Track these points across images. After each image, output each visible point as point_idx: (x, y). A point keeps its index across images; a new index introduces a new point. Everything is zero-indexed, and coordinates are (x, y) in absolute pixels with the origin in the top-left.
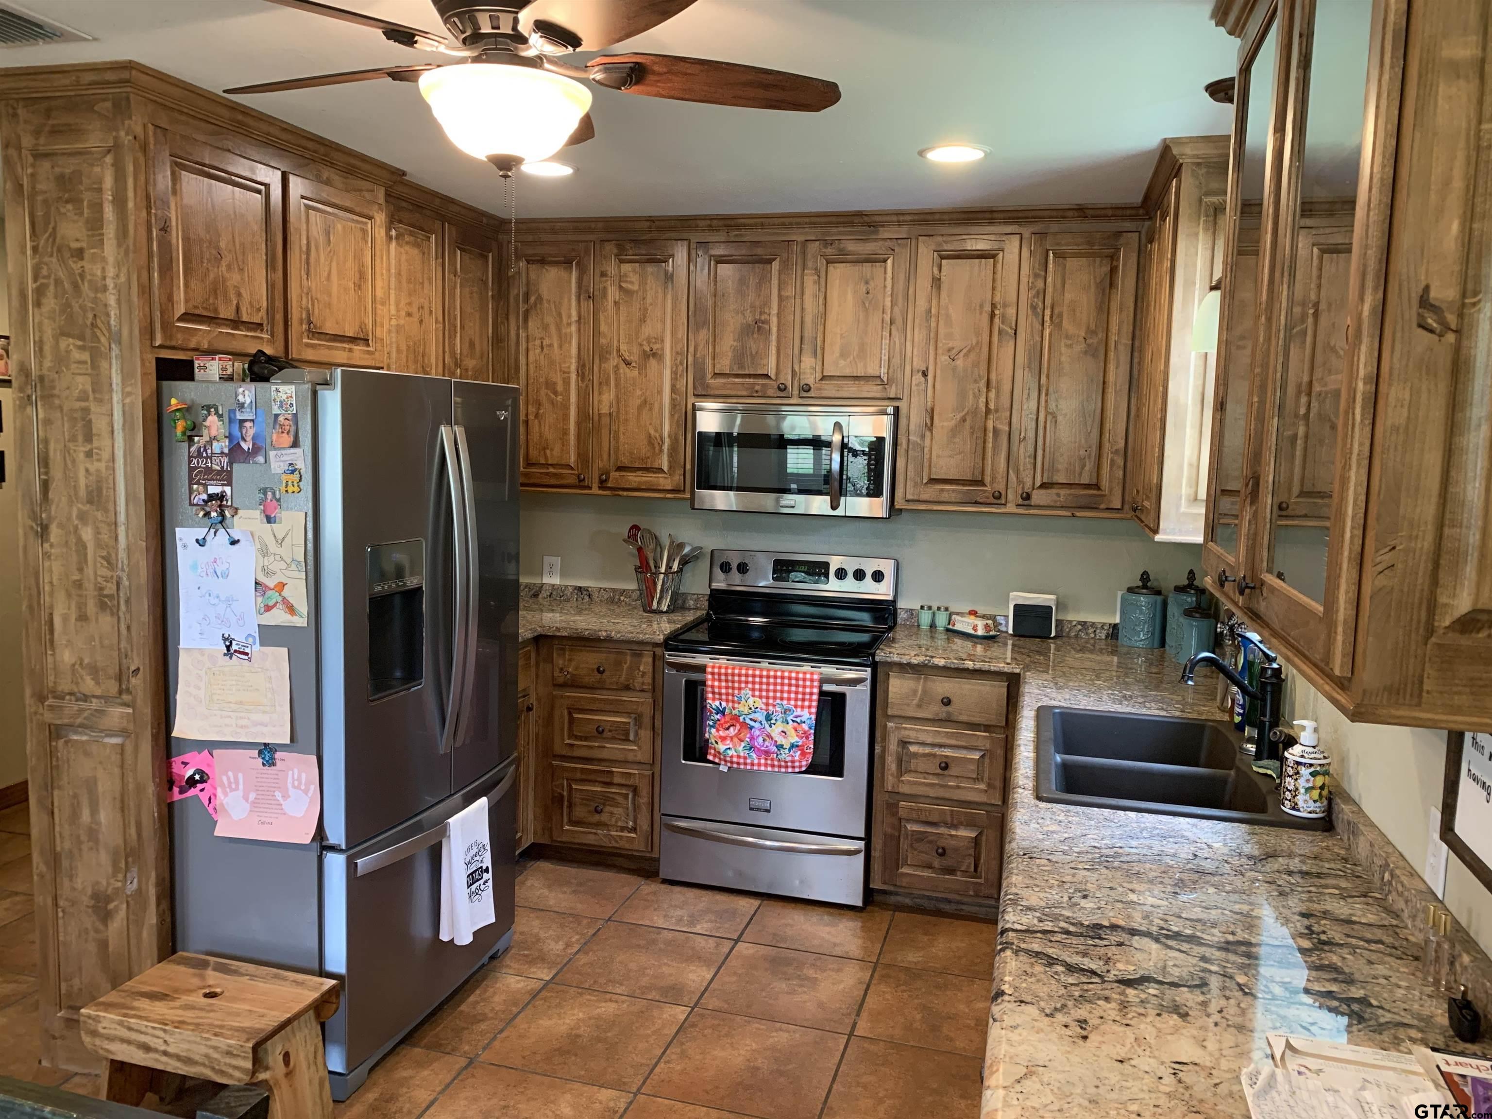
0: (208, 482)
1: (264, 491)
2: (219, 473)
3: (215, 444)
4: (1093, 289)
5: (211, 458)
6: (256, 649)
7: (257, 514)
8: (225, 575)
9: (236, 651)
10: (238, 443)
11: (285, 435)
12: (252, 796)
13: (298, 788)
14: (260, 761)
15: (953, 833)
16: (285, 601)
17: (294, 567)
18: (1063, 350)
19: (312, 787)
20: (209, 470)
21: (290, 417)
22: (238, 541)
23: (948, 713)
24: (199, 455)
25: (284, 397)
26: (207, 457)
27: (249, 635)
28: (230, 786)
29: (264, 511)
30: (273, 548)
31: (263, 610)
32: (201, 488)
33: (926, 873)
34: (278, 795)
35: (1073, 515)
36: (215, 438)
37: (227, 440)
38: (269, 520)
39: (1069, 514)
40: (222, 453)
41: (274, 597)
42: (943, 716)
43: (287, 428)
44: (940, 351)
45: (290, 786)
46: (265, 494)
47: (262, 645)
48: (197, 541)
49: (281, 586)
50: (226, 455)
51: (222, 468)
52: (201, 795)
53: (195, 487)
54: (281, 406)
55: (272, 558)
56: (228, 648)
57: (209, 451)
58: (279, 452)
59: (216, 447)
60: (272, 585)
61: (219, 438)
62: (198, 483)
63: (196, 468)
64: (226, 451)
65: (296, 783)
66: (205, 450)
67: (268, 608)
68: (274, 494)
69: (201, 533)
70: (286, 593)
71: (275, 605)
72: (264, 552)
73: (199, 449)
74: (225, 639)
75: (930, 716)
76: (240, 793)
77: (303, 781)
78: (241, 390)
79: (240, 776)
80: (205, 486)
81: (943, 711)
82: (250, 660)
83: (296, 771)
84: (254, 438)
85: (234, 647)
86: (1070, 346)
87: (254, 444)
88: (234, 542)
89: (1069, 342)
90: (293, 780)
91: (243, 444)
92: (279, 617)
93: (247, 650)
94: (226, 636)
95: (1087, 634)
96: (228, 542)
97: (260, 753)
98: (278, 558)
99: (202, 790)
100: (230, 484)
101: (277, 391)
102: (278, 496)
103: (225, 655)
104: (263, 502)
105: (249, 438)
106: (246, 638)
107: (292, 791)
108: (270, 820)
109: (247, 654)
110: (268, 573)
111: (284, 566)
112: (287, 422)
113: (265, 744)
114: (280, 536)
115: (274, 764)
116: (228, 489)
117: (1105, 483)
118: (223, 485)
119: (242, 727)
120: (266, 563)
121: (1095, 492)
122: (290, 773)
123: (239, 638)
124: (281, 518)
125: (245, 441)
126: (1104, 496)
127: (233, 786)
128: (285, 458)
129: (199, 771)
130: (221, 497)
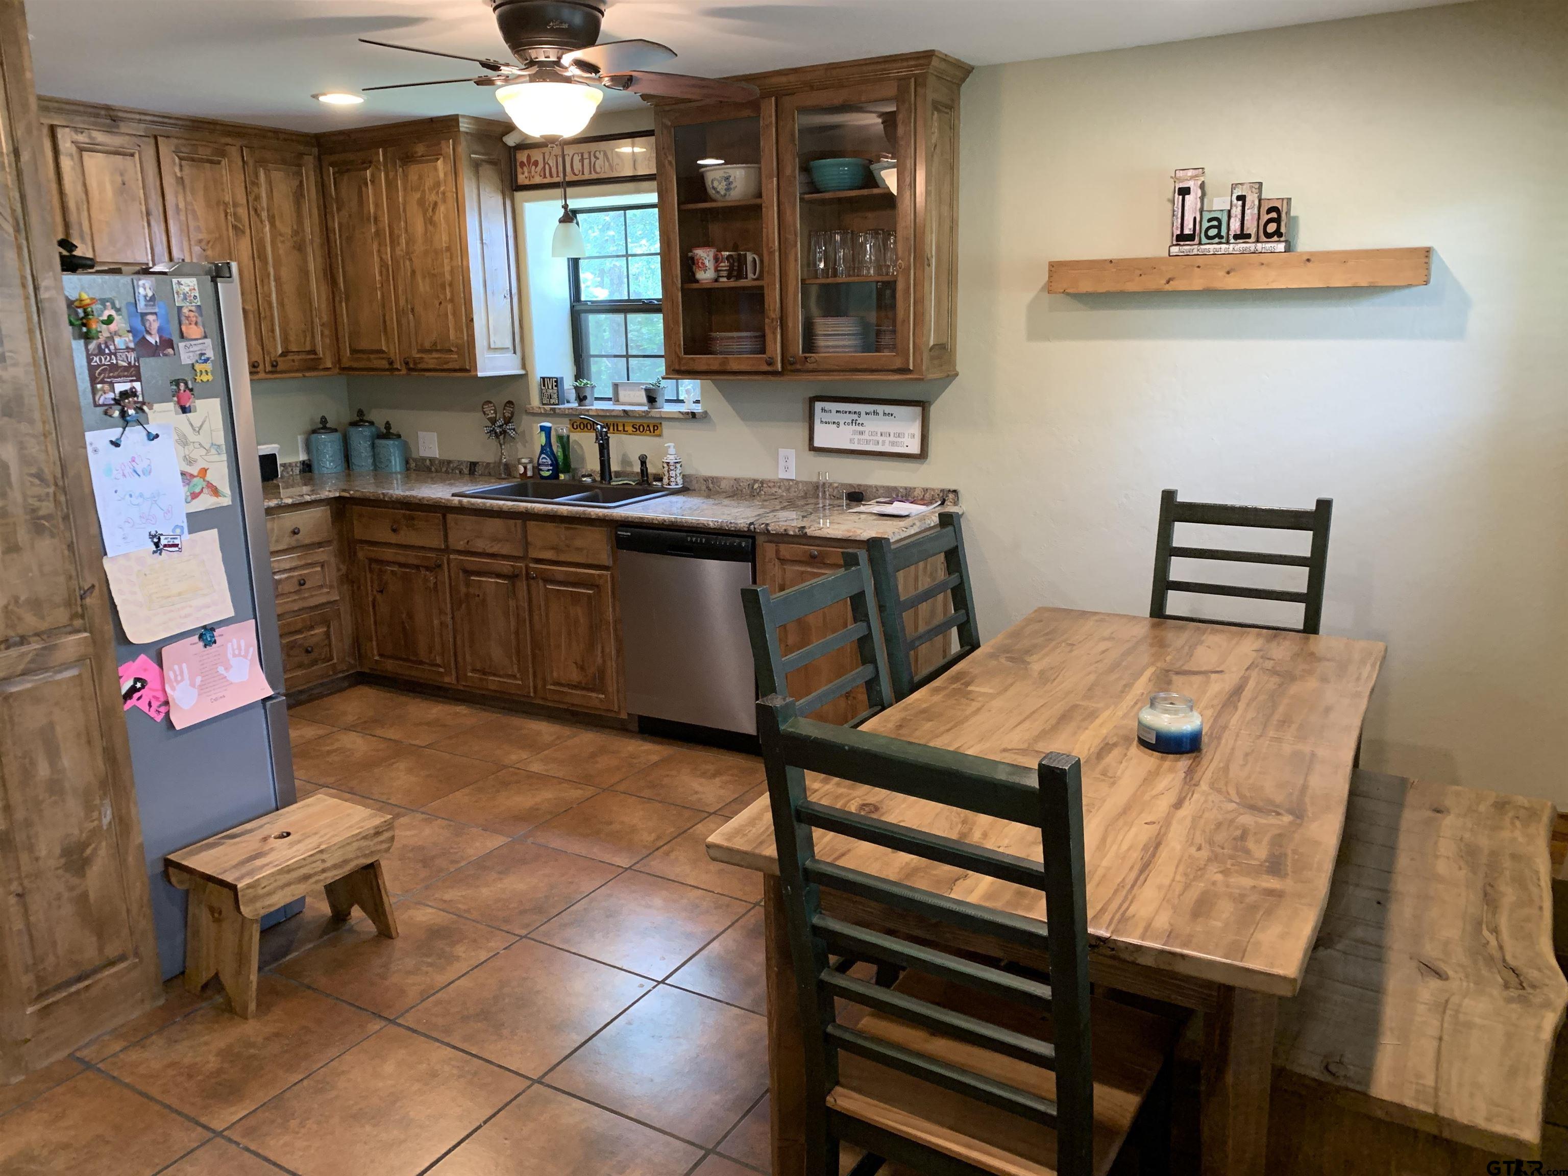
0: (115, 380)
1: (177, 382)
2: (126, 369)
3: (117, 340)
4: (291, 198)
5: (115, 354)
6: (186, 539)
7: (171, 406)
8: (148, 472)
9: (165, 546)
10: (144, 338)
11: (193, 326)
12: (198, 680)
13: (239, 655)
14: (201, 644)
15: (312, 633)
16: (210, 485)
17: (213, 451)
18: (279, 245)
19: (251, 650)
20: (114, 367)
21: (193, 308)
22: (157, 436)
23: (297, 540)
24: (101, 352)
25: (187, 289)
26: (110, 354)
27: (177, 526)
28: (176, 680)
29: (178, 402)
30: (192, 437)
31: (189, 498)
32: (106, 387)
33: (299, 673)
34: (221, 670)
35: (304, 376)
36: (116, 333)
37: (130, 336)
38: (184, 410)
39: (300, 375)
40: (128, 348)
41: (198, 484)
42: (294, 544)
43: (194, 319)
44: (193, 243)
45: (230, 656)
46: (178, 385)
47: (190, 532)
48: (112, 442)
49: (204, 471)
50: (133, 350)
51: (130, 363)
52: (139, 704)
53: (99, 386)
54: (185, 299)
55: (191, 447)
56: (157, 545)
57: (112, 347)
58: (188, 343)
59: (119, 342)
60: (195, 473)
61: (120, 333)
62: (102, 382)
63: (98, 366)
64: (132, 345)
65: (237, 652)
66: (107, 347)
67: (195, 496)
68: (186, 384)
69: (114, 433)
70: (209, 477)
71: (202, 491)
72: (183, 441)
73: (99, 346)
74: (152, 537)
75: (285, 547)
76: (187, 681)
77: (243, 648)
78: (141, 283)
79: (184, 666)
80: (111, 384)
81: (293, 541)
82: (180, 550)
83: (235, 641)
84: (160, 330)
85: (163, 541)
86: (283, 242)
87: (160, 338)
88: (152, 437)
89: (282, 239)
90: (233, 650)
91: (148, 338)
92: (206, 502)
93: (176, 542)
94: (153, 533)
95: (288, 473)
96: (145, 438)
97: (201, 637)
98: (197, 445)
99: (139, 699)
100: (139, 379)
101: (179, 283)
102: (190, 386)
103: (154, 552)
104: (176, 393)
105: (154, 330)
106: (174, 531)
107: (233, 661)
108: (221, 695)
109: (177, 545)
110: (190, 462)
111: (204, 452)
112: (192, 314)
113: (204, 627)
114: (197, 424)
115: (215, 642)
116: (137, 385)
117: (320, 350)
118: (132, 381)
119: (186, 616)
120: (187, 453)
121: (313, 356)
122: (229, 645)
123: (166, 531)
124: (195, 407)
125: (150, 334)
126: (321, 359)
127: (179, 678)
128: (195, 348)
129: (137, 680)
130: (132, 393)
